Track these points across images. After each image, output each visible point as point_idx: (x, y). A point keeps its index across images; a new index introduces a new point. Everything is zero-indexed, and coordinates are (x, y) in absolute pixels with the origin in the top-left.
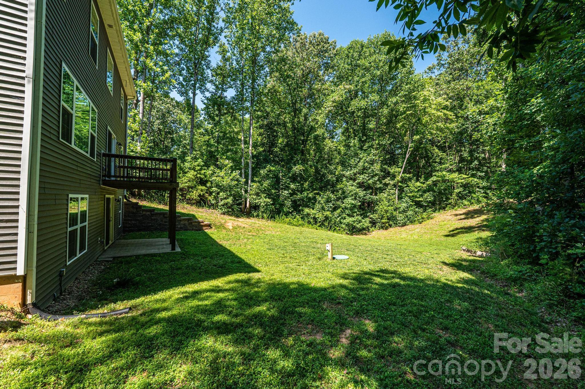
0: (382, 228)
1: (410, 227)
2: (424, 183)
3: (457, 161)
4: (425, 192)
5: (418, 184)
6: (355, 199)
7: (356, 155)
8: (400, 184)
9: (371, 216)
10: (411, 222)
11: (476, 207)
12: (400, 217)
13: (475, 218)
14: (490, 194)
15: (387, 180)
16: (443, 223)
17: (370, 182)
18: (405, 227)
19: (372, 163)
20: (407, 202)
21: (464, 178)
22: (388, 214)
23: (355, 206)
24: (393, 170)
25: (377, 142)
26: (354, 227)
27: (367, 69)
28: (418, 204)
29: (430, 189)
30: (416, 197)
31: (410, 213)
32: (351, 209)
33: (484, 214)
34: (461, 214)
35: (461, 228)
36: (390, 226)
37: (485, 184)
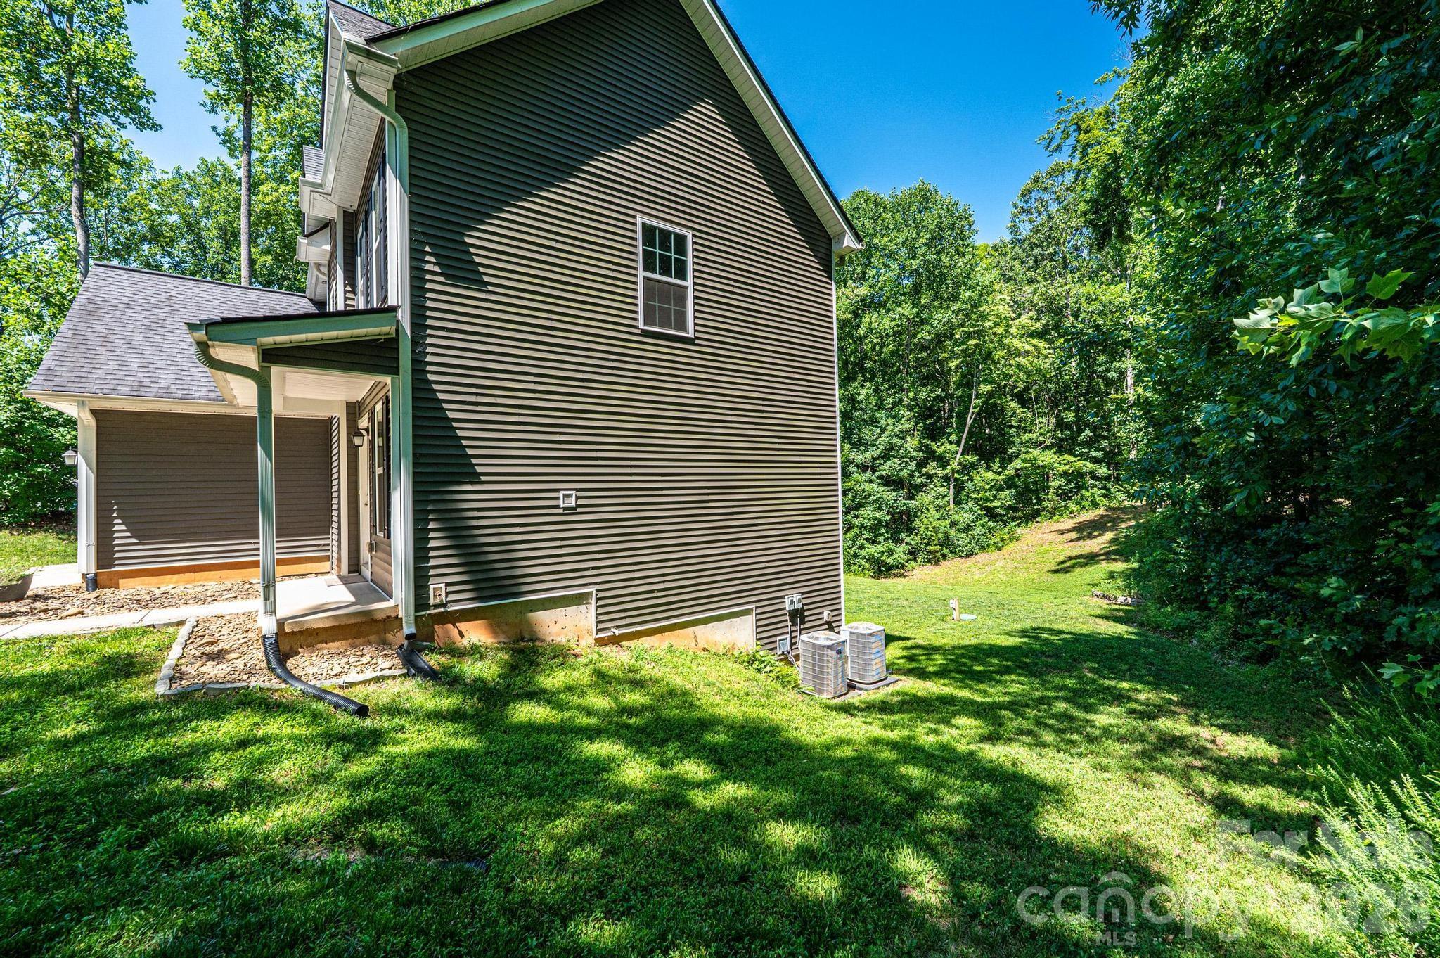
0: (929, 561)
1: (981, 557)
2: (999, 473)
3: (1052, 427)
4: (1001, 489)
5: (990, 475)
6: (880, 509)
7: (874, 421)
8: (956, 476)
9: (908, 540)
10: (983, 548)
11: (1092, 515)
12: (963, 540)
13: (1095, 537)
14: (1113, 490)
15: (931, 468)
16: (1042, 549)
17: (904, 473)
18: (973, 559)
19: (903, 435)
20: (971, 510)
21: (1069, 463)
22: (940, 535)
23: (880, 522)
24: (941, 448)
25: (911, 395)
26: (883, 564)
27: (892, 256)
28: (991, 514)
29: (1010, 483)
30: (987, 500)
31: (979, 530)
32: (873, 529)
33: (1107, 529)
34: (1069, 531)
35: (1077, 557)
36: (944, 556)
37: (1103, 471)
